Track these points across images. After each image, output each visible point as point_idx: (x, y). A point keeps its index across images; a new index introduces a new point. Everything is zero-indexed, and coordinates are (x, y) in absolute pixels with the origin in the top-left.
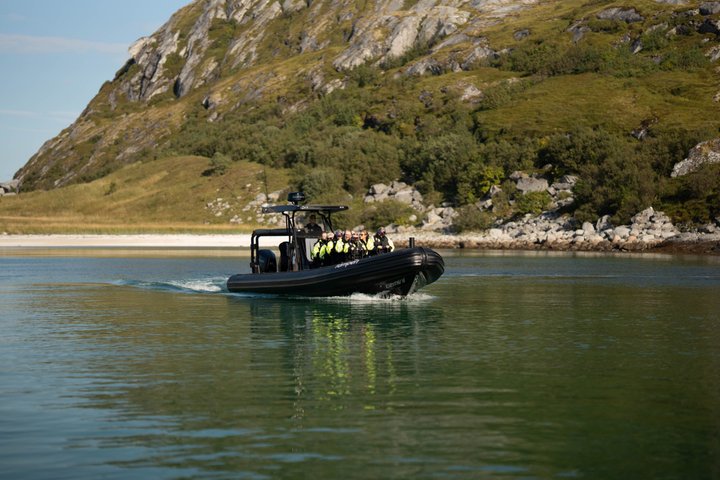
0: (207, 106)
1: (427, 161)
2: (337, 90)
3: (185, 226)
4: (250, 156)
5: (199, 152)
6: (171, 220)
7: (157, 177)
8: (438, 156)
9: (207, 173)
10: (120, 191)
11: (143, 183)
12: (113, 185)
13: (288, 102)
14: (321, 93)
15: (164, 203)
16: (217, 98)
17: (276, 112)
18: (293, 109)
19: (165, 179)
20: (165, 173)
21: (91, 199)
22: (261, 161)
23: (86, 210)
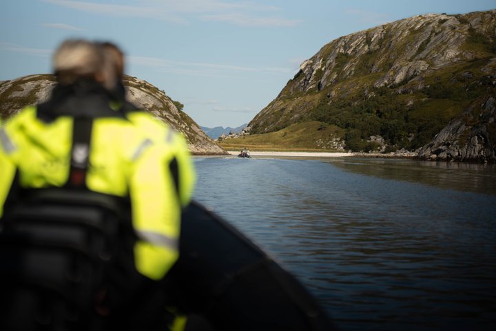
0: (329, 96)
1: (388, 128)
2: (372, 97)
3: (306, 149)
4: (335, 123)
5: (319, 120)
6: (303, 147)
7: (302, 130)
8: (391, 127)
9: (319, 129)
10: (288, 135)
11: (297, 132)
12: (285, 133)
13: (355, 101)
14: (367, 97)
15: (302, 141)
16: (333, 93)
17: (349, 105)
18: (356, 103)
19: (305, 131)
20: (305, 129)
21: (277, 138)
22: (338, 126)
23: (275, 143)
